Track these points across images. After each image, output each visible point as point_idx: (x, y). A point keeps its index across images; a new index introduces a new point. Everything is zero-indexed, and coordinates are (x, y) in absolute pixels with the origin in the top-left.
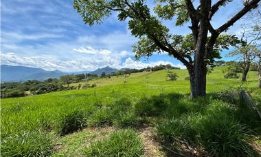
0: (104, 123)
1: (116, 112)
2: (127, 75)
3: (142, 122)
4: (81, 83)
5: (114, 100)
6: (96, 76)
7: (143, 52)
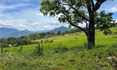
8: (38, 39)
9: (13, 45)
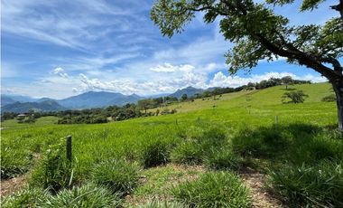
0: (191, 159)
1: (206, 147)
2: (218, 97)
3: (245, 165)
4: (159, 108)
5: (201, 131)
6: (175, 99)
7: (242, 61)
8: (151, 108)
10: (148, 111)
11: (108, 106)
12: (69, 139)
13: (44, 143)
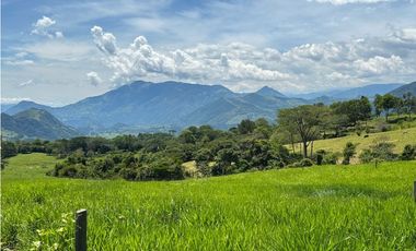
4: (352, 138)
8: (325, 137)
9: (202, 164)
10: (316, 146)
11: (185, 128)
12: (82, 218)
13: (24, 225)
